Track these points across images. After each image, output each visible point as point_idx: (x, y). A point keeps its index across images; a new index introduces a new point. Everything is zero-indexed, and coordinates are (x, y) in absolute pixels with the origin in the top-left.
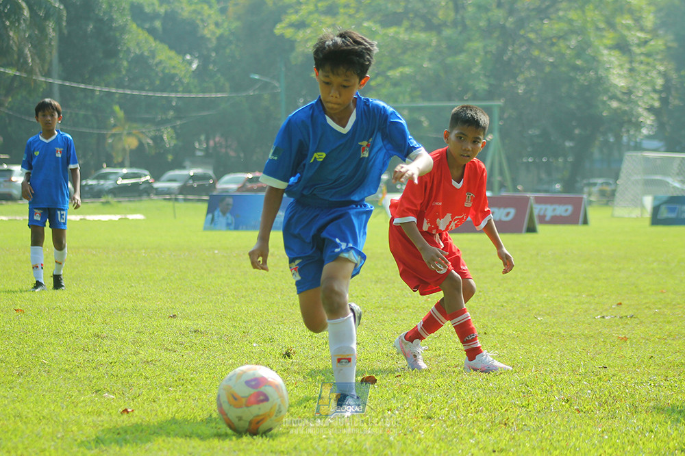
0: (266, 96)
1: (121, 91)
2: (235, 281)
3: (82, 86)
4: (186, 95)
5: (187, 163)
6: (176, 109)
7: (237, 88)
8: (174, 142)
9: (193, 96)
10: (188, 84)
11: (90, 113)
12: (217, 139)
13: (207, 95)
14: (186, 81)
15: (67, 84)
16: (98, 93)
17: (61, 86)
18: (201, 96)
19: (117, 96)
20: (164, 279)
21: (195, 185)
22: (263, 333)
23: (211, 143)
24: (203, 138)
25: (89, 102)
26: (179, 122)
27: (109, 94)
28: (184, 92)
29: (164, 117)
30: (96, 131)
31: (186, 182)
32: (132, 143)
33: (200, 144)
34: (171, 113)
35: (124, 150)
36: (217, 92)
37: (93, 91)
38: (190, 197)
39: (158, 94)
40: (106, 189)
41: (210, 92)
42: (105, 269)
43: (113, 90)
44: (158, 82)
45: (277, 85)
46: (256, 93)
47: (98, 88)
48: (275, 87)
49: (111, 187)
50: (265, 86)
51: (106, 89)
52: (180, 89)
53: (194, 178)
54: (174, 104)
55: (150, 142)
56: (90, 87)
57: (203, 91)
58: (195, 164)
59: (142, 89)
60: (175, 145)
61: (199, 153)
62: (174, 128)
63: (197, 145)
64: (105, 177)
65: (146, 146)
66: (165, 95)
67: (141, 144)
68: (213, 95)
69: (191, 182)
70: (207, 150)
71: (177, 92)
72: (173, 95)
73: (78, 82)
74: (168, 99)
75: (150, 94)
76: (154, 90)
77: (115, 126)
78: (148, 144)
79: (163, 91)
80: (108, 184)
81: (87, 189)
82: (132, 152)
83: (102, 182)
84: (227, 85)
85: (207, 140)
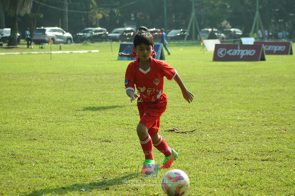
5: (125, 25)
21: (127, 35)
26: (122, 7)
29: (115, 5)
31: (123, 33)
32: (100, 16)
35: (97, 19)
40: (87, 37)
49: (89, 36)
53: (128, 31)
55: (108, 15)
58: (128, 25)
60: (120, 16)
62: (120, 9)
64: (87, 32)
65: (106, 17)
67: (104, 17)
69: (125, 33)
77: (92, 8)
78: (107, 16)
80: (88, 35)
81: (79, 37)
82: (100, 20)
83: (85, 34)
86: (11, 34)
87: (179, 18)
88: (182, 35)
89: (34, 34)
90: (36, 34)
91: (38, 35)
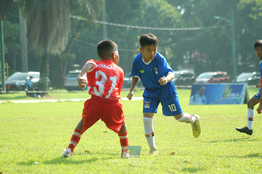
0: (224, 28)
1: (141, 28)
2: (208, 133)
3: (119, 25)
4: (178, 29)
6: (173, 37)
7: (207, 24)
8: (171, 56)
9: (182, 29)
10: (179, 23)
11: (124, 40)
12: (196, 53)
13: (190, 29)
14: (178, 21)
15: (111, 24)
16: (128, 29)
17: (108, 26)
18: (186, 29)
19: (139, 30)
20: (167, 133)
21: (184, 80)
22: (224, 162)
23: (193, 56)
24: (188, 53)
25: (123, 34)
26: (174, 45)
27: (135, 29)
28: (177, 27)
29: (166, 42)
30: (127, 50)
31: (179, 78)
33: (187, 56)
34: (170, 39)
36: (196, 26)
37: (125, 28)
38: (181, 86)
39: (162, 29)
41: (192, 27)
42: (134, 127)
43: (137, 27)
44: (162, 22)
45: (229, 22)
46: (218, 27)
47: (128, 26)
48: (228, 23)
50: (223, 23)
51: (133, 27)
52: (175, 26)
53: (184, 75)
54: (171, 34)
56: (124, 26)
57: (188, 26)
58: (184, 68)
59: (153, 26)
60: (172, 57)
61: (186, 62)
62: (171, 47)
63: (185, 57)
66: (166, 29)
68: (193, 29)
69: (181, 78)
70: (190, 59)
71: (173, 27)
72: (170, 29)
73: (118, 23)
74: (168, 32)
75: (158, 29)
76: (160, 26)
79: (165, 27)
84: (201, 23)
85: (190, 54)
86: (40, 78)
87: (247, 59)
88: (255, 79)
89: (67, 79)
90: (69, 79)
91: (71, 80)
